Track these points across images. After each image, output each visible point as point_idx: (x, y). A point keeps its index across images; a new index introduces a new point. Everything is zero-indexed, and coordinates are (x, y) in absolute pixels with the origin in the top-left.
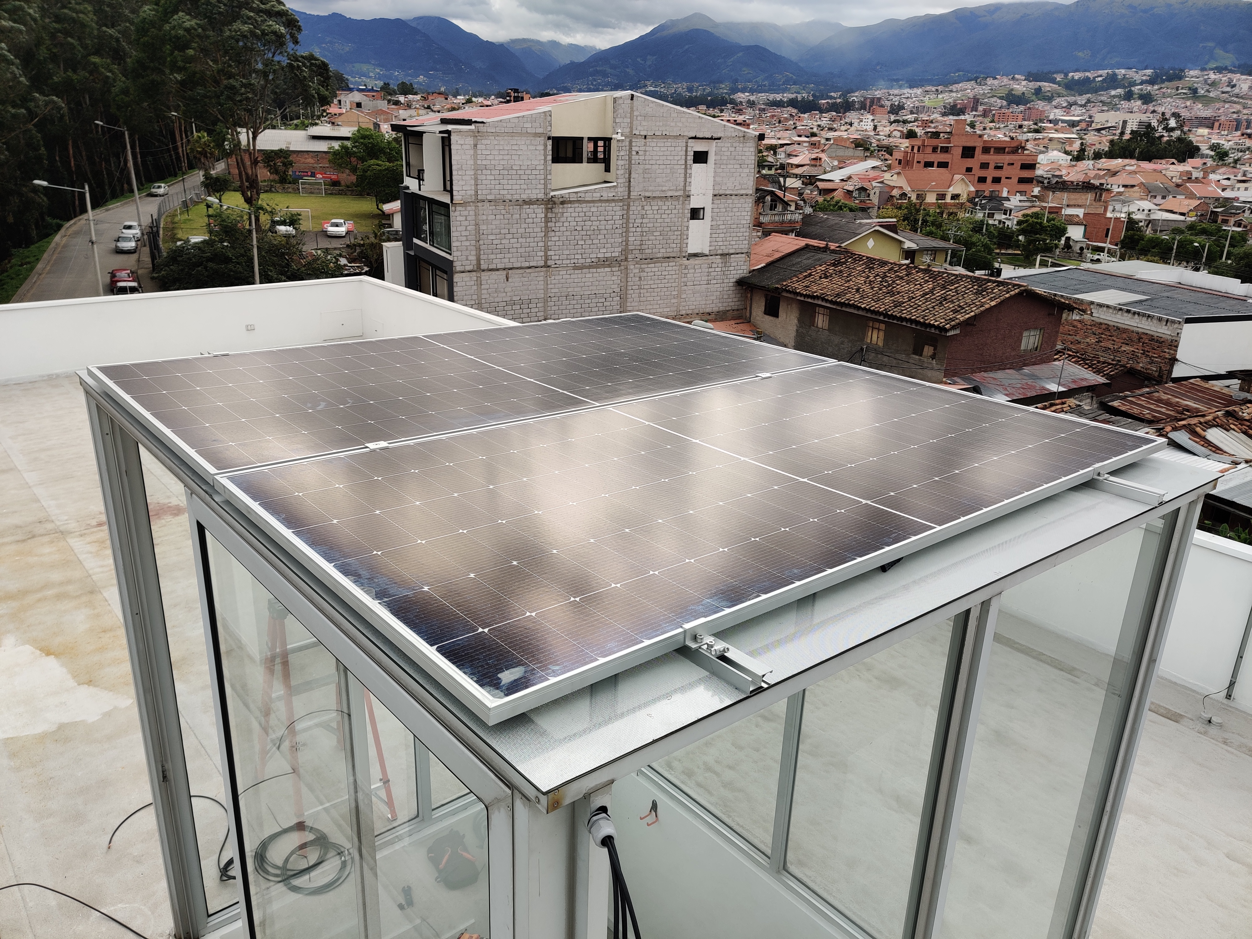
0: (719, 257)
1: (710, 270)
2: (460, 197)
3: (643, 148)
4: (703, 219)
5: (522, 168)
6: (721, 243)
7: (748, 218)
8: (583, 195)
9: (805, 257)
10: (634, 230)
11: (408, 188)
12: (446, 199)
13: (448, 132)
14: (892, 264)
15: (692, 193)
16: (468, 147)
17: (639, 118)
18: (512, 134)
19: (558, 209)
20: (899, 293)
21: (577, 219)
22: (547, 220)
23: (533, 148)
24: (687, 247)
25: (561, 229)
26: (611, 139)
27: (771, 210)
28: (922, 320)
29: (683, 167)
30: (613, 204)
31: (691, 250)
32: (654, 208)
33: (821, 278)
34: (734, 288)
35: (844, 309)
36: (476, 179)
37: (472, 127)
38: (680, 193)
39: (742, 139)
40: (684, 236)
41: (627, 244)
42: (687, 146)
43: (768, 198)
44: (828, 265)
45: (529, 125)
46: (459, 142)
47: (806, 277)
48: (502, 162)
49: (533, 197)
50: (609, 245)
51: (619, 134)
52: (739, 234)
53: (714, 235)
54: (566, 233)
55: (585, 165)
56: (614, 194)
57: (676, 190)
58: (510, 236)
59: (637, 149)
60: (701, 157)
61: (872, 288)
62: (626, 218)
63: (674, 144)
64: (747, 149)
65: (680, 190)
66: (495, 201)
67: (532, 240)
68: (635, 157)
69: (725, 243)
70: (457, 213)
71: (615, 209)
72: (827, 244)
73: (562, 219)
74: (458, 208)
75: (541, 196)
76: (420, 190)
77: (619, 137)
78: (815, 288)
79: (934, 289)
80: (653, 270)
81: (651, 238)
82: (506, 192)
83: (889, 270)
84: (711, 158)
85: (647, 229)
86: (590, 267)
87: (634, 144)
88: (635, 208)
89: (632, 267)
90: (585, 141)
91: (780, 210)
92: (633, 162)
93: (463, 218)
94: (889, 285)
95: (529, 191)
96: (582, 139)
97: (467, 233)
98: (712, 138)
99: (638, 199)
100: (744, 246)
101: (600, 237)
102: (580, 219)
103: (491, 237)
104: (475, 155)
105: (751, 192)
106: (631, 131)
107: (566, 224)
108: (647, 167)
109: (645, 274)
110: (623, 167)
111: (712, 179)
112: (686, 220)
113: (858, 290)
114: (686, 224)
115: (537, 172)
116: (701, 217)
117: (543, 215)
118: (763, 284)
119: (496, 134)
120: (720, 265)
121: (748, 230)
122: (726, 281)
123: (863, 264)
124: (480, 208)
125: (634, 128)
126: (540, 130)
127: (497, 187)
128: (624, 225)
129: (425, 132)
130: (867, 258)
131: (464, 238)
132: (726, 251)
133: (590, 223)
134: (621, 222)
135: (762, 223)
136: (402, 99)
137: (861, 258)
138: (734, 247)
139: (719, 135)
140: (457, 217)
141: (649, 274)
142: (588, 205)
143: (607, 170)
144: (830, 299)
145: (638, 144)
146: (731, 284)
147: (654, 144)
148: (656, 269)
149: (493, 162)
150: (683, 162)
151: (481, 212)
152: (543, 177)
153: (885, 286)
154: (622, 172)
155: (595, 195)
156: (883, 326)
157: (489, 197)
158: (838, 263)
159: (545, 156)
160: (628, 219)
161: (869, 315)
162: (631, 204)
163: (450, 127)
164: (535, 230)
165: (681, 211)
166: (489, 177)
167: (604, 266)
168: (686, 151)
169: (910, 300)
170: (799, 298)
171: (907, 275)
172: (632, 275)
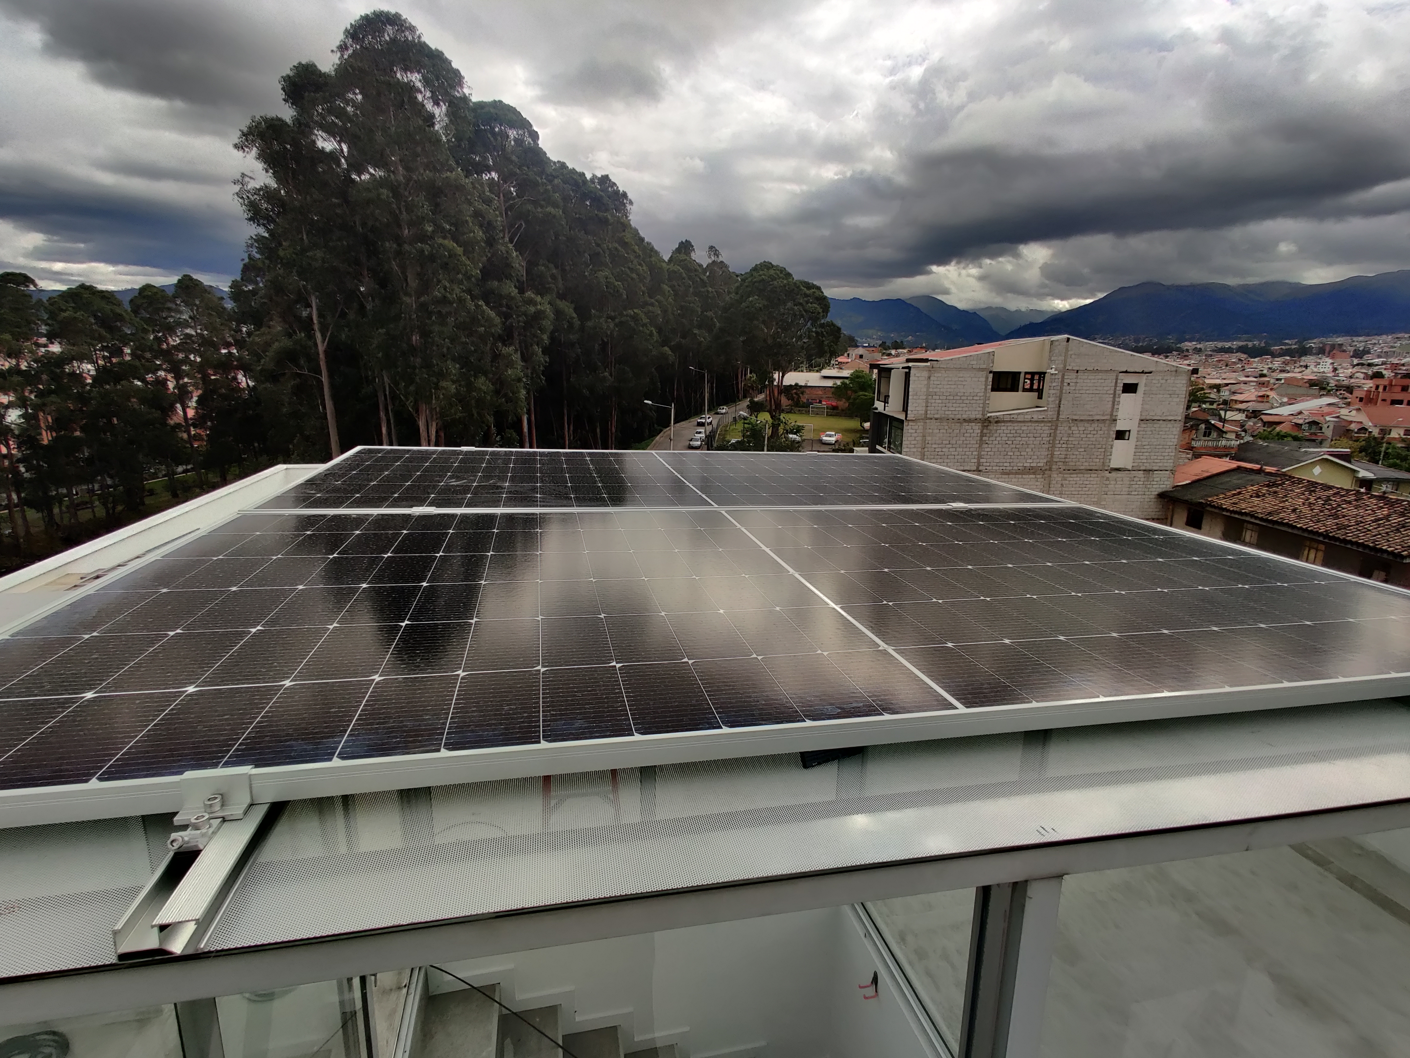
0: (1142, 472)
1: (1132, 483)
2: (913, 415)
3: (1074, 381)
4: (1128, 439)
5: (965, 394)
6: (1145, 461)
7: (1176, 440)
8: (1015, 416)
9: (1235, 477)
10: (1060, 446)
11: (876, 409)
12: (902, 417)
13: (909, 368)
14: (1338, 488)
15: (1118, 418)
16: (923, 378)
17: (1073, 356)
18: (960, 369)
19: (993, 427)
20: (1344, 516)
21: (1008, 435)
22: (982, 435)
23: (976, 379)
24: (1110, 462)
25: (994, 442)
26: (1046, 373)
27: (1204, 436)
28: (1371, 545)
29: (1112, 396)
30: (1043, 425)
31: (1113, 465)
32: (1080, 428)
33: (1251, 496)
34: (1156, 500)
35: (1276, 527)
36: (927, 402)
37: (928, 364)
38: (1108, 417)
39: (1174, 373)
40: (1107, 453)
41: (1052, 457)
42: (1117, 379)
43: (1203, 426)
44: (1261, 486)
45: (975, 362)
46: (917, 375)
47: (1234, 495)
48: (949, 390)
49: (973, 417)
50: (1036, 457)
51: (1053, 369)
52: (1164, 454)
53: (1137, 454)
54: (997, 446)
55: (1020, 393)
56: (1044, 416)
57: (1103, 415)
58: (950, 446)
59: (1069, 381)
60: (1130, 388)
61: (1312, 510)
62: (1053, 435)
63: (1104, 377)
64: (1178, 382)
65: (1107, 415)
66: (941, 419)
67: (968, 450)
68: (1066, 388)
69: (1149, 461)
70: (909, 427)
71: (1044, 428)
72: (1262, 467)
73: (996, 435)
74: (910, 423)
75: (979, 416)
76: (885, 410)
77: (1053, 371)
78: (1243, 506)
79: (1389, 515)
80: (1075, 479)
81: (1075, 453)
82: (950, 412)
83: (1335, 494)
84: (1141, 389)
85: (1072, 446)
86: (1016, 473)
87: (1066, 377)
88: (1063, 429)
89: (1056, 476)
90: (1022, 376)
91: (1215, 437)
92: (1064, 391)
93: (914, 431)
94: (1333, 508)
95: (969, 413)
96: (1020, 373)
97: (915, 442)
98: (1143, 372)
99: (1066, 421)
100: (1169, 465)
101: (1027, 450)
102: (1012, 435)
103: (934, 446)
104: (928, 386)
105: (1180, 418)
106: (1065, 366)
107: (998, 439)
108: (1076, 395)
109: (1067, 482)
110: (1054, 395)
111: (1141, 406)
112: (1111, 440)
113: (1294, 510)
114: (1111, 443)
115: (978, 398)
116: (1127, 438)
117: (979, 431)
118: (1186, 498)
119: (946, 369)
120: (1142, 479)
121: (1174, 451)
122: (1147, 493)
123: (1302, 487)
124: (928, 424)
125: (1067, 364)
126: (984, 366)
127: (943, 409)
128: (1051, 442)
129: (893, 369)
130: (1308, 481)
131: (913, 446)
132: (1149, 468)
133: (1020, 439)
134: (1048, 439)
135: (1193, 448)
136: (893, 352)
137: (1300, 481)
138: (1158, 464)
139: (1150, 370)
140: (908, 429)
141: (1071, 482)
142: (1020, 424)
143: (1040, 397)
144: (1260, 516)
145: (1070, 377)
146: (1153, 497)
147: (1084, 377)
148: (1078, 479)
149: (941, 390)
150: (1112, 392)
151: (928, 427)
152: (982, 402)
153: (1327, 509)
154: (1053, 399)
155: (1026, 417)
156: (1322, 547)
157: (936, 416)
158: (1273, 485)
159: (986, 385)
160: (1055, 437)
161: (1306, 535)
162: (1059, 425)
163: (910, 364)
164: (972, 442)
165: (1106, 432)
166: (937, 401)
167: (1029, 474)
168: (1116, 382)
169: (1358, 524)
170: (1224, 513)
171: (1356, 500)
172: (1054, 482)
